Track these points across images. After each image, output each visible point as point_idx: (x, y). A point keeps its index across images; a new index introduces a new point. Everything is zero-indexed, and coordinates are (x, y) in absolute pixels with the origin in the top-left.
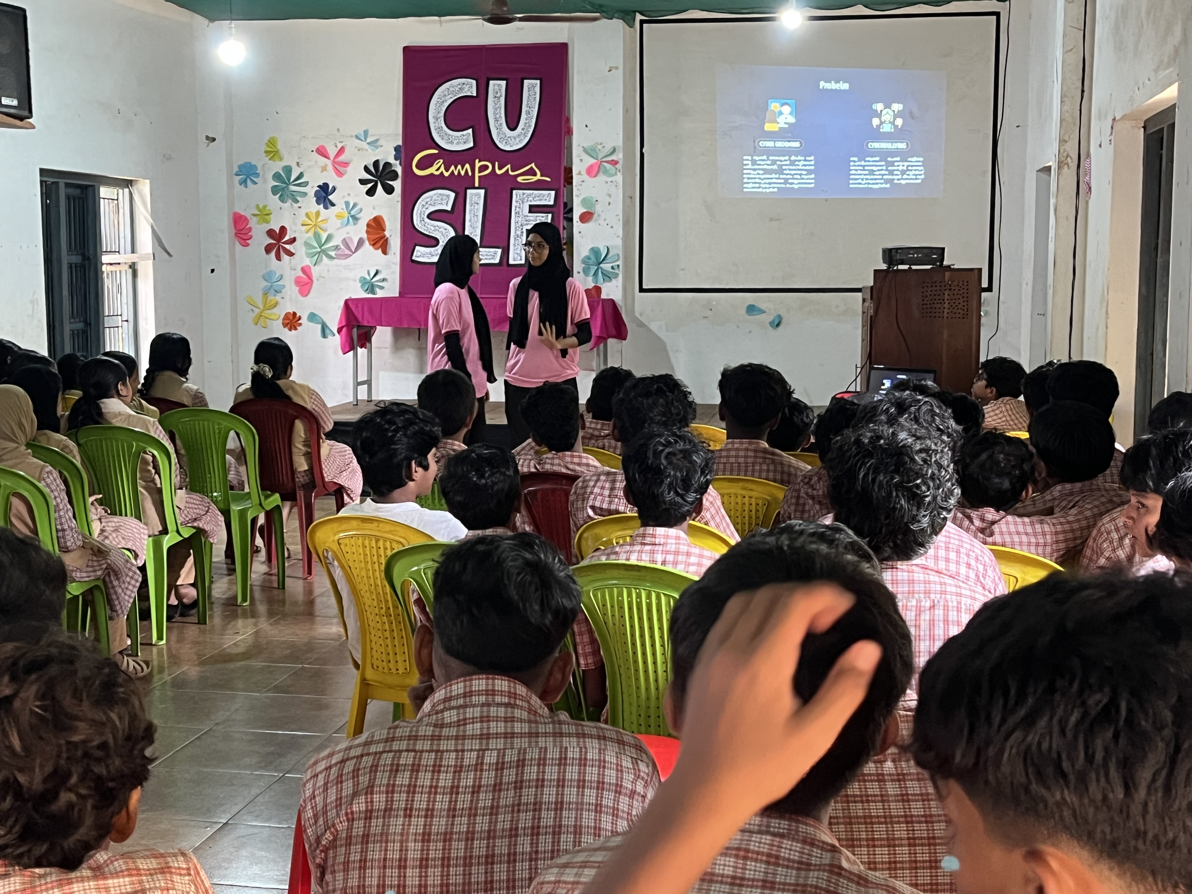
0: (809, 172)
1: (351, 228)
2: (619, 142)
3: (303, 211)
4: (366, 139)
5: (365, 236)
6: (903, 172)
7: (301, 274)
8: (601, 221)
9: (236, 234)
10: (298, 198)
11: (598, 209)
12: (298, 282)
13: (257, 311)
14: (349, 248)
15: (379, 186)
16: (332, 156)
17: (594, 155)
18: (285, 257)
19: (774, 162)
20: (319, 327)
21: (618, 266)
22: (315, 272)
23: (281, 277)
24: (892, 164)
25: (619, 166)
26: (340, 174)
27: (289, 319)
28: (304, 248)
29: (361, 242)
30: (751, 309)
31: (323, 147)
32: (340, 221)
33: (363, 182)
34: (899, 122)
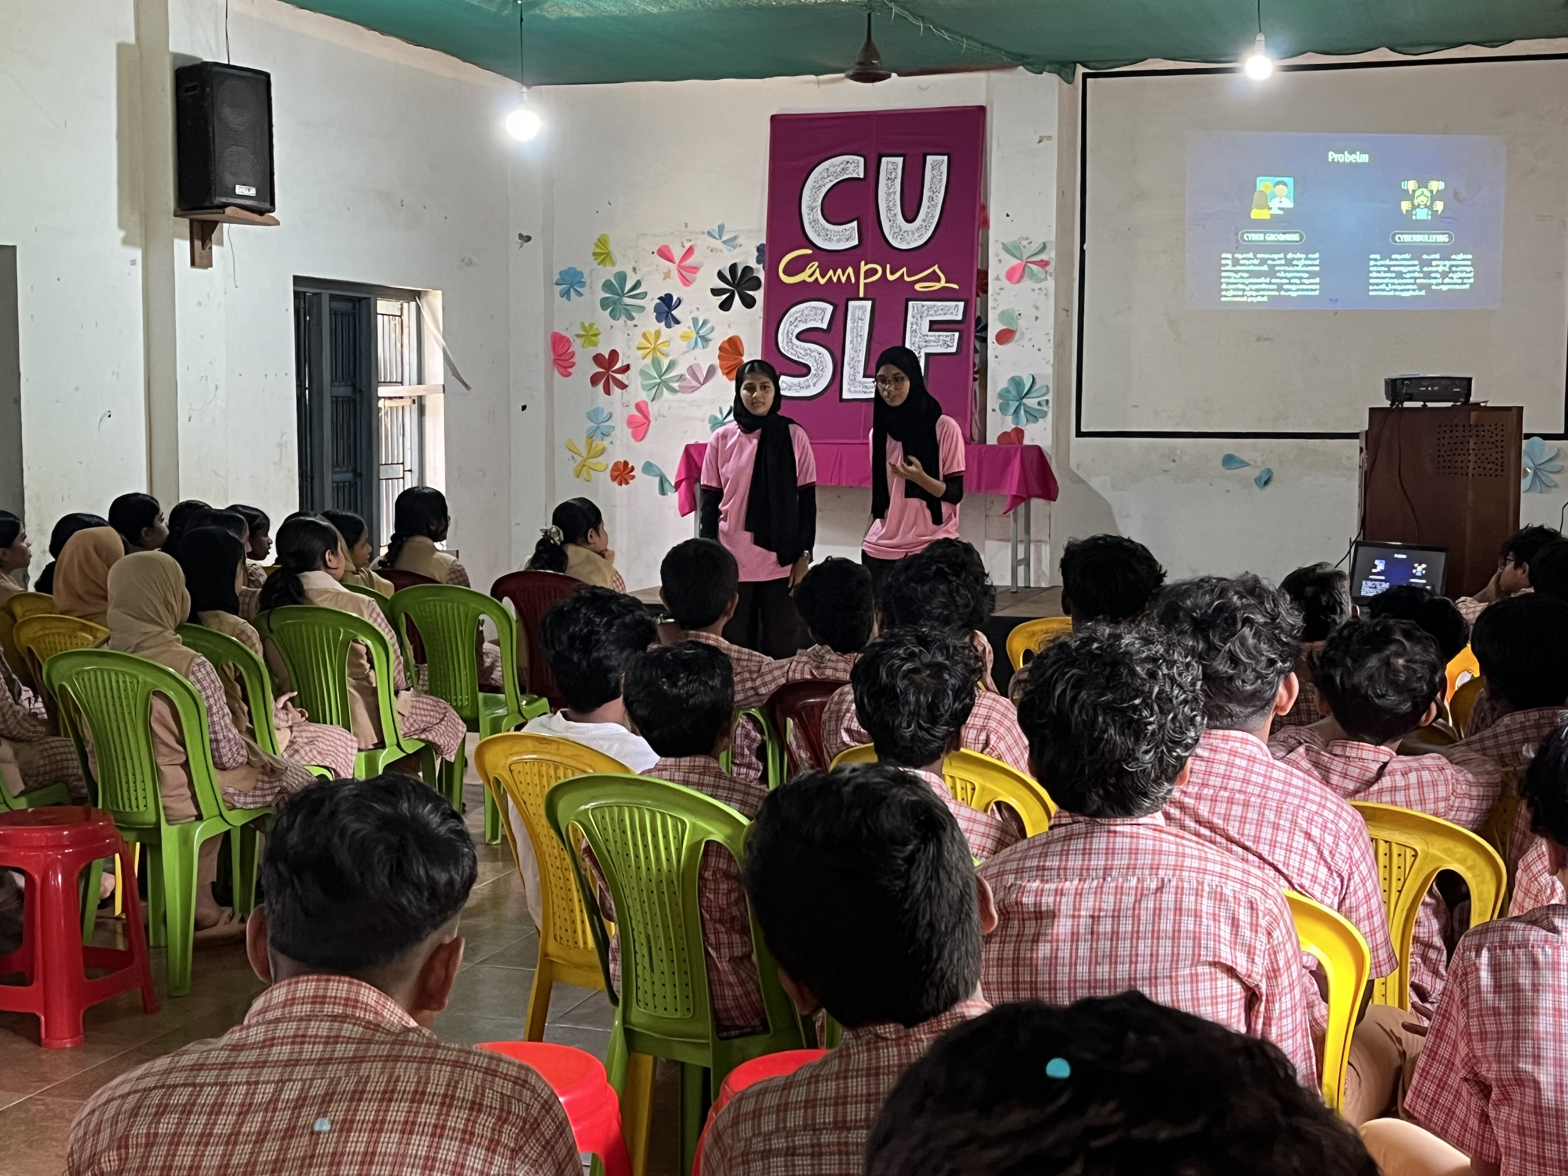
0: (1312, 275)
1: (699, 351)
2: (1051, 236)
3: (639, 331)
4: (721, 237)
5: (717, 362)
6: (1444, 275)
7: (635, 412)
8: (1025, 342)
9: (555, 360)
10: (634, 314)
11: (1022, 324)
12: (631, 422)
13: (579, 459)
14: (695, 377)
15: (737, 297)
16: (677, 260)
17: (1018, 255)
18: (616, 391)
19: (1263, 262)
20: (657, 480)
21: (1047, 401)
22: (653, 409)
23: (611, 416)
24: (1429, 263)
25: (1050, 268)
26: (686, 282)
27: (618, 470)
28: (639, 379)
29: (711, 371)
30: (1229, 461)
31: (667, 247)
32: (685, 343)
33: (716, 292)
34: (1439, 206)
